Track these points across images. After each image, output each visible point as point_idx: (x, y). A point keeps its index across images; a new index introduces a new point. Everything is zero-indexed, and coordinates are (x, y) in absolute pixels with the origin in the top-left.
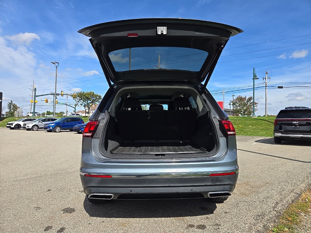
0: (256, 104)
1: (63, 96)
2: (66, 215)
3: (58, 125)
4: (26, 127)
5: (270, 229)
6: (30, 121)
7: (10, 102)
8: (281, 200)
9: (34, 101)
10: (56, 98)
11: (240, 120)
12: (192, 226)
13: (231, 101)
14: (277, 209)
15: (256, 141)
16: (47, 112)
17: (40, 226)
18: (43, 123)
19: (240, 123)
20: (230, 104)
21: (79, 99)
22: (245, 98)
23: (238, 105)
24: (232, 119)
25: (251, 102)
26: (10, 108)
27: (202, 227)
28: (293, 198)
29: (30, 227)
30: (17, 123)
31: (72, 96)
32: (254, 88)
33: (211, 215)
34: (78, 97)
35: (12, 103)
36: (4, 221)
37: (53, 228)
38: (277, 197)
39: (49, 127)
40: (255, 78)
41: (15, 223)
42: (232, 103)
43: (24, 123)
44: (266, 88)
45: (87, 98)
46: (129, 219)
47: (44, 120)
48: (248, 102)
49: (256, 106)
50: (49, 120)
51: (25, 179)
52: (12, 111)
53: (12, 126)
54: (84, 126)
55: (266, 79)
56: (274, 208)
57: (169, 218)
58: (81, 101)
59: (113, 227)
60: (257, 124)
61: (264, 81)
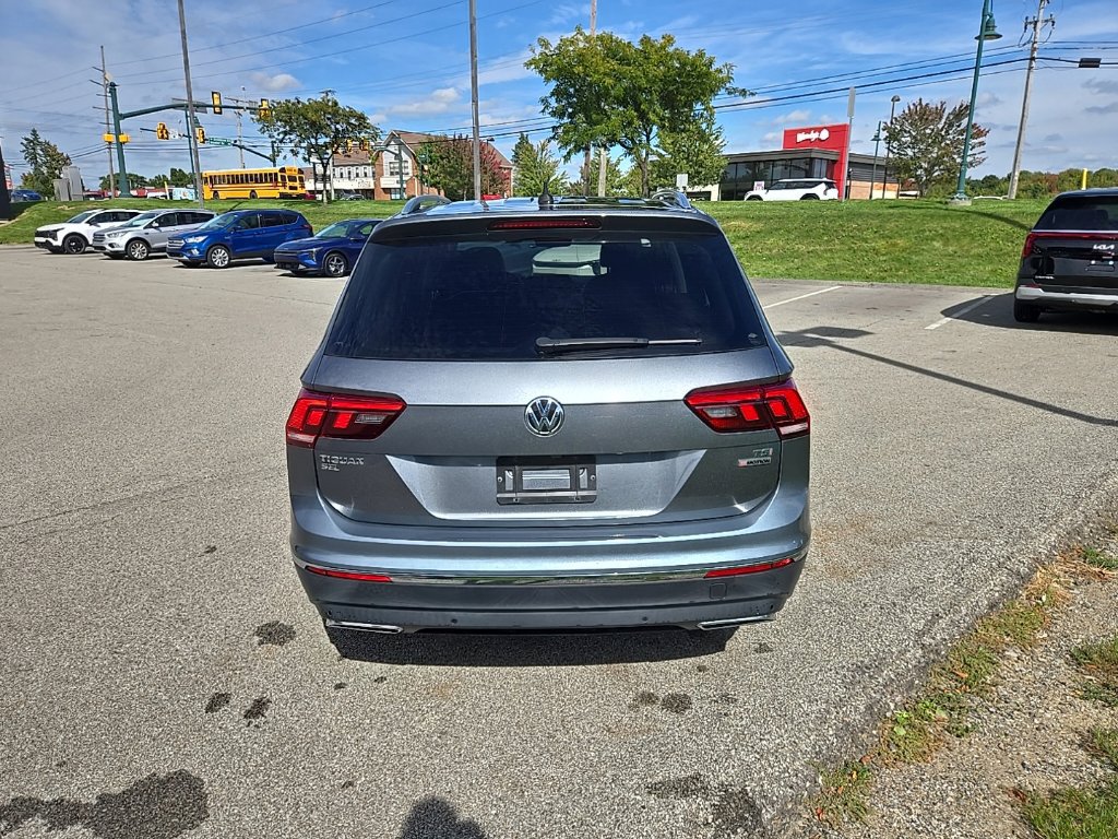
0: (980, 133)
1: (220, 113)
2: (269, 651)
3: (216, 239)
4: (105, 249)
5: (888, 714)
6: (114, 220)
7: (31, 137)
8: (953, 606)
9: (117, 138)
10: (196, 123)
11: (902, 216)
12: (648, 699)
13: (882, 126)
14: (932, 641)
15: (947, 313)
16: (173, 171)
17: (193, 693)
18: (162, 229)
19: (901, 229)
20: (877, 138)
21: (282, 129)
22: (939, 113)
23: (909, 139)
24: (873, 212)
25: (962, 127)
26: (33, 159)
27: (678, 704)
28: (997, 594)
29: (164, 697)
30: (69, 228)
31: (253, 110)
32: (977, 69)
33: (716, 657)
34: (279, 123)
35: (36, 139)
36: (83, 671)
37: (233, 701)
38: (943, 589)
39: (187, 248)
40: (988, 31)
41: (118, 681)
42: (884, 134)
43: (94, 229)
44: (1030, 68)
45: (313, 124)
46: (459, 668)
47: (165, 221)
48: (951, 125)
49: (982, 144)
50: (182, 218)
51: (130, 500)
52: (44, 170)
53: (55, 243)
54: (314, 250)
55: (1039, 25)
56: (920, 634)
57: (581, 668)
58: (293, 137)
59: (411, 699)
60: (965, 234)
61: (1027, 36)
